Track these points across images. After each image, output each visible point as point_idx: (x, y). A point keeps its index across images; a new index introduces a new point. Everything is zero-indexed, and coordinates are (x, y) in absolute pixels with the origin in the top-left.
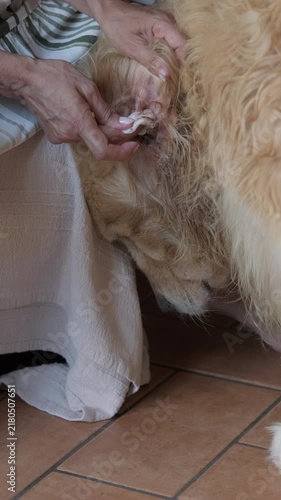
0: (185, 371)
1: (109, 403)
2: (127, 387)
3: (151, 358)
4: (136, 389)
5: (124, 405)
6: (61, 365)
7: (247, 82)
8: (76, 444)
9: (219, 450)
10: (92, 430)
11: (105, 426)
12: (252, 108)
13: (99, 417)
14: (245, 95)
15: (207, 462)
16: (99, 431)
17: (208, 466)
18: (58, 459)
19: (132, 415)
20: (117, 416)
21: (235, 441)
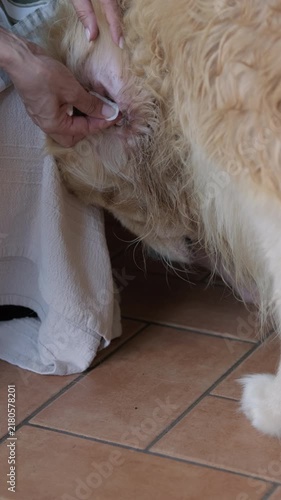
0: (157, 324)
1: (80, 357)
2: (99, 342)
3: (122, 312)
4: (107, 343)
5: (95, 358)
6: (33, 319)
7: (208, 36)
8: (48, 397)
9: (191, 402)
10: (63, 383)
11: (77, 379)
12: (215, 62)
13: (71, 370)
14: (207, 50)
15: (179, 414)
16: (71, 384)
17: (179, 418)
18: (29, 413)
19: (104, 368)
20: (89, 370)
21: (207, 393)
